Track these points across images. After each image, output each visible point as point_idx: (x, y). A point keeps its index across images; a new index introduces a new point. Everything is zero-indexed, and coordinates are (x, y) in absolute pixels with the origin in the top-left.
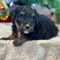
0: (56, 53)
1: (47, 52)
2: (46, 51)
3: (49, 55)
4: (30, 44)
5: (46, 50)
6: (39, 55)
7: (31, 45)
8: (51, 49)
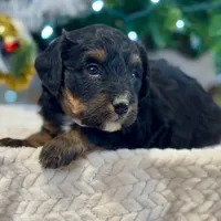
0: (215, 202)
1: (178, 198)
2: (173, 197)
3: (185, 214)
4: (106, 163)
5: (173, 190)
6: (144, 207)
7: (110, 166)
8: (195, 186)
